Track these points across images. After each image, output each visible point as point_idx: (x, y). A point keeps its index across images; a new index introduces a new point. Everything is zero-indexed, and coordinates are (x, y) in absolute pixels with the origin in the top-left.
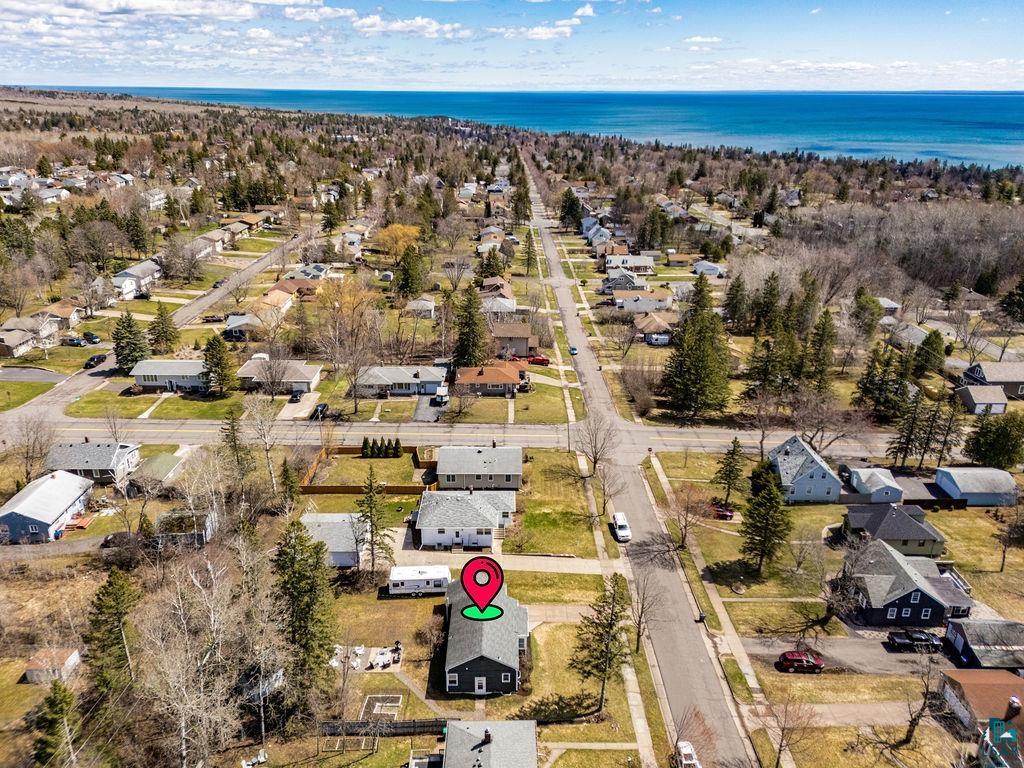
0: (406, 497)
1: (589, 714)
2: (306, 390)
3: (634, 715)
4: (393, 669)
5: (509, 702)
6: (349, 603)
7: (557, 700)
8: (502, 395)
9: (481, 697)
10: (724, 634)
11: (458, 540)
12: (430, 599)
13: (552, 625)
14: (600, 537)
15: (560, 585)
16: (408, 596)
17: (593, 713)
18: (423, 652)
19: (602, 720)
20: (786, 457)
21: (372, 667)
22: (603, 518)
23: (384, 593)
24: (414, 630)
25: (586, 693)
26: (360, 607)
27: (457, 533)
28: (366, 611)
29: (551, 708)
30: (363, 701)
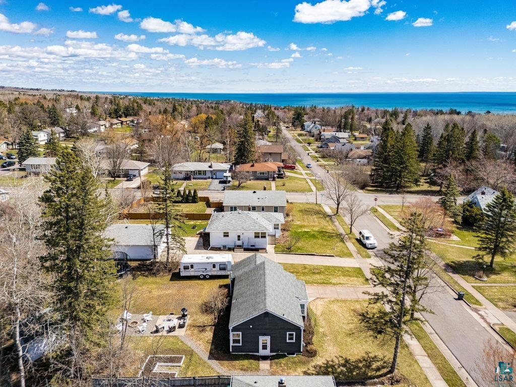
0: (200, 221)
1: (381, 376)
2: (137, 175)
3: (431, 378)
4: (178, 332)
5: (295, 363)
6: (144, 284)
7: (343, 362)
8: (267, 179)
9: (265, 358)
10: (485, 308)
11: (239, 243)
12: (216, 280)
13: (325, 300)
14: (351, 246)
15: (327, 273)
16: (197, 278)
17: (385, 375)
18: (208, 319)
19: (398, 382)
20: (483, 196)
21: (157, 331)
22: (350, 236)
23: (176, 277)
24: (200, 302)
25: (372, 355)
26: (154, 286)
27: (239, 236)
28: (159, 288)
29: (339, 370)
30: (143, 361)
